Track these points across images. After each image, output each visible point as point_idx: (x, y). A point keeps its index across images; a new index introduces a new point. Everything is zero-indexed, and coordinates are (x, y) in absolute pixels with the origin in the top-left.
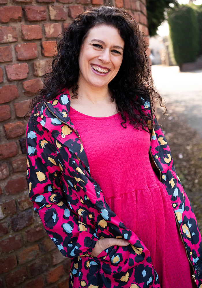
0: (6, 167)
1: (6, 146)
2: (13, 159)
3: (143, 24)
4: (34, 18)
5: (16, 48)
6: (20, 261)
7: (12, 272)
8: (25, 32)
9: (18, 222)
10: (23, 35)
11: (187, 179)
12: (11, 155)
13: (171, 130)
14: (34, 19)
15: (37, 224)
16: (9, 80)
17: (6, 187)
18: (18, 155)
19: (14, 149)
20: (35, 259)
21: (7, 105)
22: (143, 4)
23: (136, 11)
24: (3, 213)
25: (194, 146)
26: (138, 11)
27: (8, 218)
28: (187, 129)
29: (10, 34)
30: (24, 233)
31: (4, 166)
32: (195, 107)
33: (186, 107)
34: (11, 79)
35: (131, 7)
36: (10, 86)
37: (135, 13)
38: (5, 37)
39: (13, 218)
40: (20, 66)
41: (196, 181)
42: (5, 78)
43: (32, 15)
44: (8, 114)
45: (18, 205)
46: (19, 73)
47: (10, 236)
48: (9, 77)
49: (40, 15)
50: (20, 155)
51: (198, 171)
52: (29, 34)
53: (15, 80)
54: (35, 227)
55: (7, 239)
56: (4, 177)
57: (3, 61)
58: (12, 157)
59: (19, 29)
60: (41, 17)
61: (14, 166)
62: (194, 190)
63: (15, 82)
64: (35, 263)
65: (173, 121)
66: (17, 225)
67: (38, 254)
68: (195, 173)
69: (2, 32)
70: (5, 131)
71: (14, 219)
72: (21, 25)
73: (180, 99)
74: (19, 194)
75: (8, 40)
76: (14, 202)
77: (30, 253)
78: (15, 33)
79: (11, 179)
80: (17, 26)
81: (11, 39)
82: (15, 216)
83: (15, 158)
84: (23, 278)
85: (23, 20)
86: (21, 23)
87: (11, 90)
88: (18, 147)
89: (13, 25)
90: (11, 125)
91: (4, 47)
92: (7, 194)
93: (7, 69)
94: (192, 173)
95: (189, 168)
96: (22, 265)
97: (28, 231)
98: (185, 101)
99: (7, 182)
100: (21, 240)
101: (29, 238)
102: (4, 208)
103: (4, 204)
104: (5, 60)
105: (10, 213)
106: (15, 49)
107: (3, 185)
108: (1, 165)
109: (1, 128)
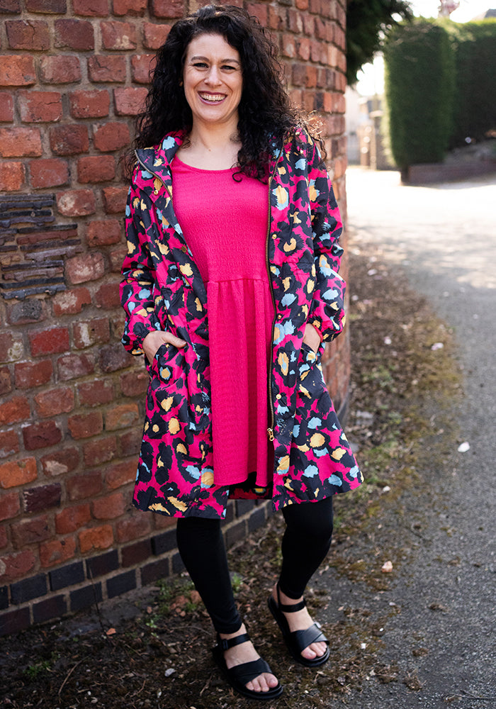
0: (101, 260)
1: (104, 224)
2: (113, 249)
3: (339, 48)
4: (165, 12)
5: (133, 60)
6: (108, 424)
7: (95, 441)
8: (149, 35)
9: (111, 358)
10: (145, 39)
11: (397, 379)
12: (110, 241)
13: (372, 294)
14: (165, 15)
15: (139, 369)
16: (118, 115)
17: (97, 293)
18: (120, 243)
19: (115, 232)
20: (131, 427)
21: (111, 156)
22: (342, 6)
23: (329, 19)
24: (90, 338)
25: (416, 324)
26: (333, 20)
27: (96, 347)
28: (405, 294)
29: (127, 35)
30: (118, 378)
31: (97, 258)
32: (428, 255)
33: (410, 253)
34: (121, 111)
35: (321, 9)
36: (118, 124)
37: (327, 22)
38: (118, 40)
39: (103, 349)
40: (137, 92)
41: (415, 382)
42: (111, 109)
43: (162, 7)
44: (111, 170)
45: (113, 329)
46: (134, 105)
47: (96, 379)
48: (119, 108)
49: (174, 9)
50: (123, 243)
51: (419, 366)
52: (155, 38)
53: (126, 115)
54: (135, 372)
55: (92, 383)
56: (97, 276)
57: (111, 80)
58: (110, 245)
59: (140, 28)
60: (176, 12)
61: (113, 261)
62: (408, 396)
63: (126, 118)
64: (130, 434)
65: (377, 278)
66: (109, 362)
67: (136, 419)
68: (415, 369)
69: (115, 31)
70: (105, 199)
71: (105, 351)
72: (143, 22)
73: (396, 238)
74: (115, 311)
75: (122, 45)
76: (107, 321)
77: (124, 415)
78: (133, 36)
79: (106, 282)
80: (138, 22)
81: (126, 45)
82: (106, 347)
83: (115, 248)
84: (109, 453)
85: (147, 14)
86: (144, 20)
87: (119, 132)
88: (122, 230)
89: (131, 20)
90: (115, 190)
91: (116, 57)
92: (98, 306)
93: (116, 95)
94: (408, 368)
95: (404, 361)
96: (110, 431)
97: (125, 377)
98: (407, 242)
99: (99, 286)
100: (112, 388)
101: (125, 389)
102: (91, 329)
103: (91, 321)
104: (114, 78)
105: (100, 339)
106: (131, 62)
107: (93, 289)
108: (92, 256)
109: (99, 193)
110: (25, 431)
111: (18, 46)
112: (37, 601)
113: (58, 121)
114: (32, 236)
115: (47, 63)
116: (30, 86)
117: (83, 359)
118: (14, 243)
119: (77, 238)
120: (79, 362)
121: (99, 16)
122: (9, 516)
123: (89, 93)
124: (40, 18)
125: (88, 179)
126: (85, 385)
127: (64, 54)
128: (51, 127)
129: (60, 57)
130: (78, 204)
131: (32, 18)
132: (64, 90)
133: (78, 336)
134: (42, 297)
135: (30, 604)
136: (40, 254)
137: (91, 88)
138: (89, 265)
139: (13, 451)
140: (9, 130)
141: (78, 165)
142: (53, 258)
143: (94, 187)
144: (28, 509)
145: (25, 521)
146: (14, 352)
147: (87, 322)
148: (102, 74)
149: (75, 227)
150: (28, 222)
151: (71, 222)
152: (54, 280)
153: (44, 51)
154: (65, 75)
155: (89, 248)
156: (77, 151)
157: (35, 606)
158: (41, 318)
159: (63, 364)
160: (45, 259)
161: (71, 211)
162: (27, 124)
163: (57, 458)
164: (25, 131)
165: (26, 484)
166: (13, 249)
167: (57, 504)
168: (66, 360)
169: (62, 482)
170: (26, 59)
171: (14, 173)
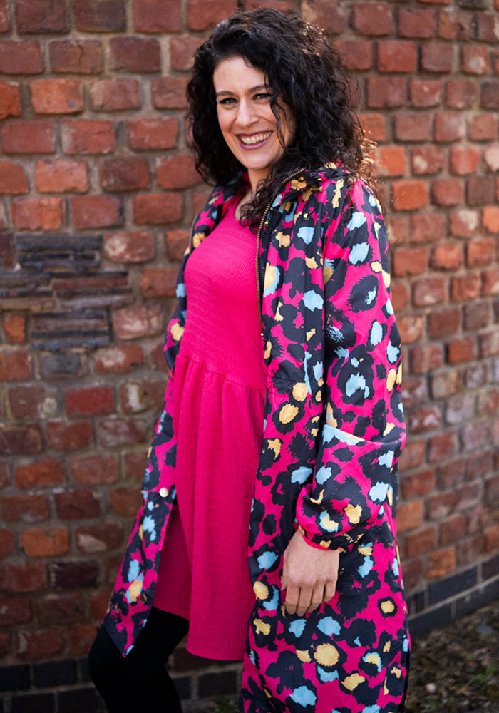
0: (159, 314)
17: (153, 351)
21: (178, 194)
24: (140, 401)
27: (148, 413)
31: (154, 312)
42: (182, 140)
44: (176, 211)
55: (142, 453)
56: (152, 332)
57: (180, 107)
69: (188, 49)
70: (168, 244)
90: (180, 234)
92: (154, 367)
102: (142, 391)
103: (144, 383)
104: (185, 104)
105: (155, 406)
107: (149, 347)
108: (148, 308)
109: (161, 237)
110: (57, 497)
111: (62, 69)
112: (63, 689)
113: (111, 153)
114: (70, 282)
115: (97, 89)
116: (76, 114)
117: (132, 425)
118: (49, 288)
119: (128, 287)
120: (125, 428)
121: (169, 32)
122: (32, 588)
123: (150, 121)
124: (92, 37)
125: (146, 219)
126: (133, 455)
127: (120, 76)
128: (102, 160)
129: (114, 80)
130: (130, 248)
131: (82, 37)
132: (121, 118)
133: (125, 399)
134: (81, 350)
135: (55, 691)
136: (78, 303)
137: (156, 115)
138: (142, 319)
139: (41, 518)
140: (48, 162)
141: (134, 203)
142: (95, 308)
143: (156, 229)
144: (57, 584)
145: (52, 597)
146: (46, 409)
147: (138, 384)
148: (168, 99)
149: (125, 274)
150: (66, 266)
151: (121, 268)
152: (95, 333)
153: (96, 73)
154: (119, 101)
155: (145, 300)
156: (131, 187)
157: (61, 694)
158: (80, 373)
159: (105, 428)
160: (84, 309)
161: (121, 256)
162: (72, 156)
163: (94, 533)
164: (66, 164)
165: (56, 556)
166: (48, 294)
167: (93, 584)
168: (109, 424)
169: (100, 561)
170: (72, 84)
171: (51, 210)
